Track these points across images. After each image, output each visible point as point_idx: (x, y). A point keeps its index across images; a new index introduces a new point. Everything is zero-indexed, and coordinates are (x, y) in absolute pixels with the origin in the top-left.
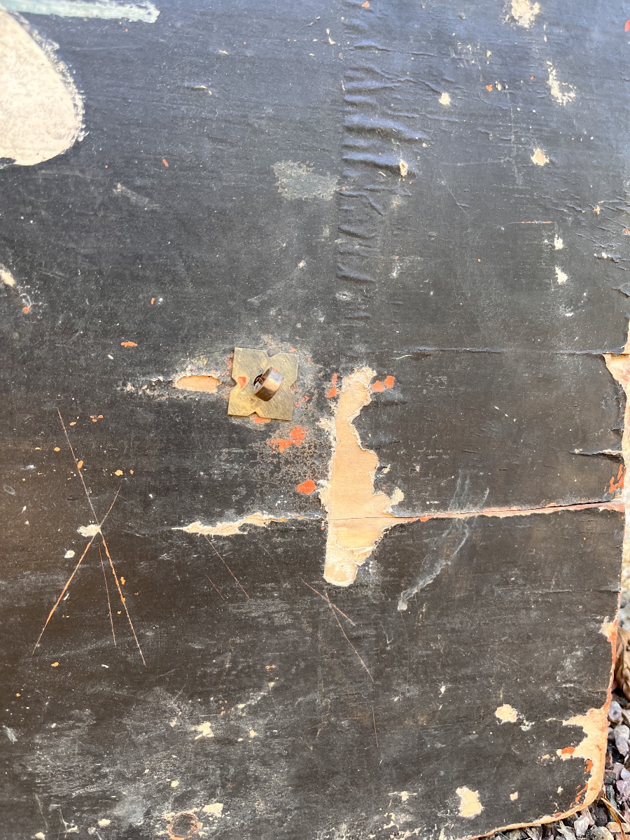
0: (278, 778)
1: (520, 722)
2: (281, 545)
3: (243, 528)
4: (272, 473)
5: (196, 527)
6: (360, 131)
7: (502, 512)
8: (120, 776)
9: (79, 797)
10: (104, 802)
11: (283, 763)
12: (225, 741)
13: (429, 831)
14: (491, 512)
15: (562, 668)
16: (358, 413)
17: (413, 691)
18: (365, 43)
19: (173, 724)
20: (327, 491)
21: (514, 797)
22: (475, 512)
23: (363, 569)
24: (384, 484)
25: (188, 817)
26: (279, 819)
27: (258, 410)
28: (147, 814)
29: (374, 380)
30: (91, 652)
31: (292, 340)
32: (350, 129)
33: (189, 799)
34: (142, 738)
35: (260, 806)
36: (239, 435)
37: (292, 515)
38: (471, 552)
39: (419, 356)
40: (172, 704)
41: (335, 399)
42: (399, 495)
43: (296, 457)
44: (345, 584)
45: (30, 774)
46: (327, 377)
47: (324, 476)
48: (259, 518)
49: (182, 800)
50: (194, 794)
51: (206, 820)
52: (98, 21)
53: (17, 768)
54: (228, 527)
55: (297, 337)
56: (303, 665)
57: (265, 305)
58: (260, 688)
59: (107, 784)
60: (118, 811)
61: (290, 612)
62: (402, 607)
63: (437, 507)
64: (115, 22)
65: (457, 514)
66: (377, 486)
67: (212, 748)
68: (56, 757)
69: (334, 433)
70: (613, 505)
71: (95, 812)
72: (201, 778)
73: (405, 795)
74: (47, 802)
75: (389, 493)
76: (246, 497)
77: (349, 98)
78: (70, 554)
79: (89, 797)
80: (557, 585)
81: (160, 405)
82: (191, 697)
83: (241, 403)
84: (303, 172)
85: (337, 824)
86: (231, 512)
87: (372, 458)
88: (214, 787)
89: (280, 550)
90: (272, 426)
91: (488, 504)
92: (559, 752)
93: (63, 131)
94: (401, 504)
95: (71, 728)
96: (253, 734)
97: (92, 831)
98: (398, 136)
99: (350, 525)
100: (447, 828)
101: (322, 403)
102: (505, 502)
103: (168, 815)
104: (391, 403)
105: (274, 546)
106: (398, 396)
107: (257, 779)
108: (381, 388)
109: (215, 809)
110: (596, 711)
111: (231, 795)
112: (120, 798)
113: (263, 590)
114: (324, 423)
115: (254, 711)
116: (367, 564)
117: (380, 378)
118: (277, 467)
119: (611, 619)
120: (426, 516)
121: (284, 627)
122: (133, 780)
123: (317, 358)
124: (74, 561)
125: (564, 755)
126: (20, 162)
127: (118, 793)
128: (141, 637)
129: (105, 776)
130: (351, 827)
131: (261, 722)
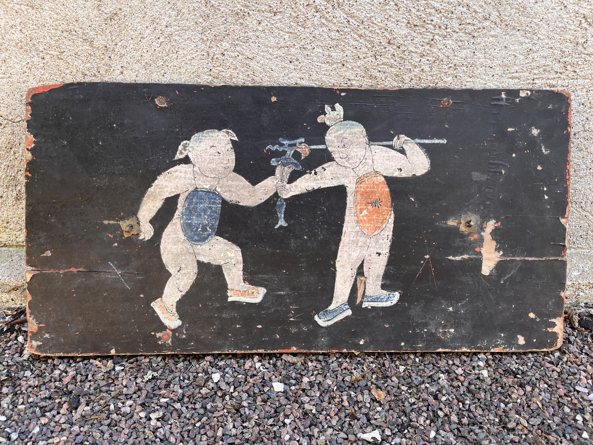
0: (469, 324)
1: (536, 318)
2: (471, 263)
3: (462, 258)
4: (469, 245)
5: (451, 258)
6: (492, 164)
7: (530, 259)
8: (430, 318)
9: (420, 322)
10: (426, 325)
11: (470, 320)
12: (456, 312)
13: (510, 347)
14: (527, 259)
15: (549, 304)
16: (491, 231)
17: (505, 306)
18: (494, 144)
19: (443, 306)
20: (483, 251)
21: (535, 340)
22: (522, 258)
23: (491, 271)
24: (497, 250)
25: (446, 332)
26: (468, 336)
27: (466, 230)
28: (436, 329)
29: (495, 223)
30: (425, 286)
31: (475, 214)
32: (490, 164)
33: (446, 327)
34: (435, 309)
35: (463, 332)
36: (462, 236)
37: (474, 256)
38: (521, 269)
39: (507, 217)
40: (443, 301)
41: (485, 228)
42: (501, 253)
43: (475, 241)
44: (487, 275)
45: (410, 315)
46: (484, 222)
47: (482, 247)
48: (466, 256)
49: (444, 327)
50: (447, 325)
51: (450, 333)
52: (434, 144)
53: (407, 313)
54: (458, 258)
55: (476, 213)
56: (475, 295)
57: (469, 205)
58: (465, 300)
59: (427, 320)
60: (429, 328)
61: (473, 281)
62: (502, 282)
63: (512, 257)
64: (437, 143)
65: (518, 259)
66: (496, 250)
67: (452, 314)
68: (416, 311)
69: (485, 236)
70: (564, 259)
71: (424, 327)
72: (449, 321)
73: (502, 335)
74: (413, 323)
75: (499, 252)
76: (463, 251)
77: (490, 156)
78: (422, 262)
79: (423, 323)
80: (547, 280)
81: (444, 228)
82: (448, 300)
83: (463, 228)
84: (478, 174)
85: (484, 340)
86: (459, 254)
87: (494, 243)
88: (452, 324)
89: (471, 265)
90: (469, 234)
91: (526, 256)
92: (548, 329)
93: (426, 168)
94: (502, 255)
95: (420, 304)
96: (462, 312)
97: (422, 332)
98: (502, 165)
99: (489, 259)
100: (515, 347)
101: (482, 229)
102: (531, 256)
103: (441, 330)
104: (500, 229)
105: (469, 264)
106: (501, 227)
107: (463, 324)
108: (496, 225)
109: (452, 330)
110: (560, 318)
111: (456, 327)
112: (430, 324)
113: (466, 274)
114: (482, 233)
115: (462, 306)
116: (492, 270)
117: (497, 222)
118: (471, 244)
119: (563, 291)
120: (508, 259)
121: (471, 285)
122: (433, 320)
123: (481, 218)
124: (423, 263)
125: (550, 330)
126: (417, 175)
127: (429, 323)
128: (437, 284)
129: (426, 318)
130: (487, 341)
131: (464, 309)
